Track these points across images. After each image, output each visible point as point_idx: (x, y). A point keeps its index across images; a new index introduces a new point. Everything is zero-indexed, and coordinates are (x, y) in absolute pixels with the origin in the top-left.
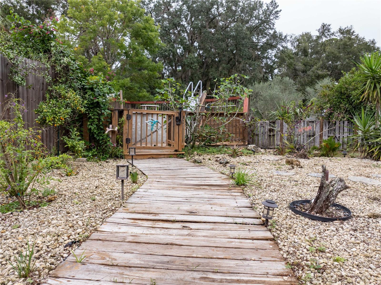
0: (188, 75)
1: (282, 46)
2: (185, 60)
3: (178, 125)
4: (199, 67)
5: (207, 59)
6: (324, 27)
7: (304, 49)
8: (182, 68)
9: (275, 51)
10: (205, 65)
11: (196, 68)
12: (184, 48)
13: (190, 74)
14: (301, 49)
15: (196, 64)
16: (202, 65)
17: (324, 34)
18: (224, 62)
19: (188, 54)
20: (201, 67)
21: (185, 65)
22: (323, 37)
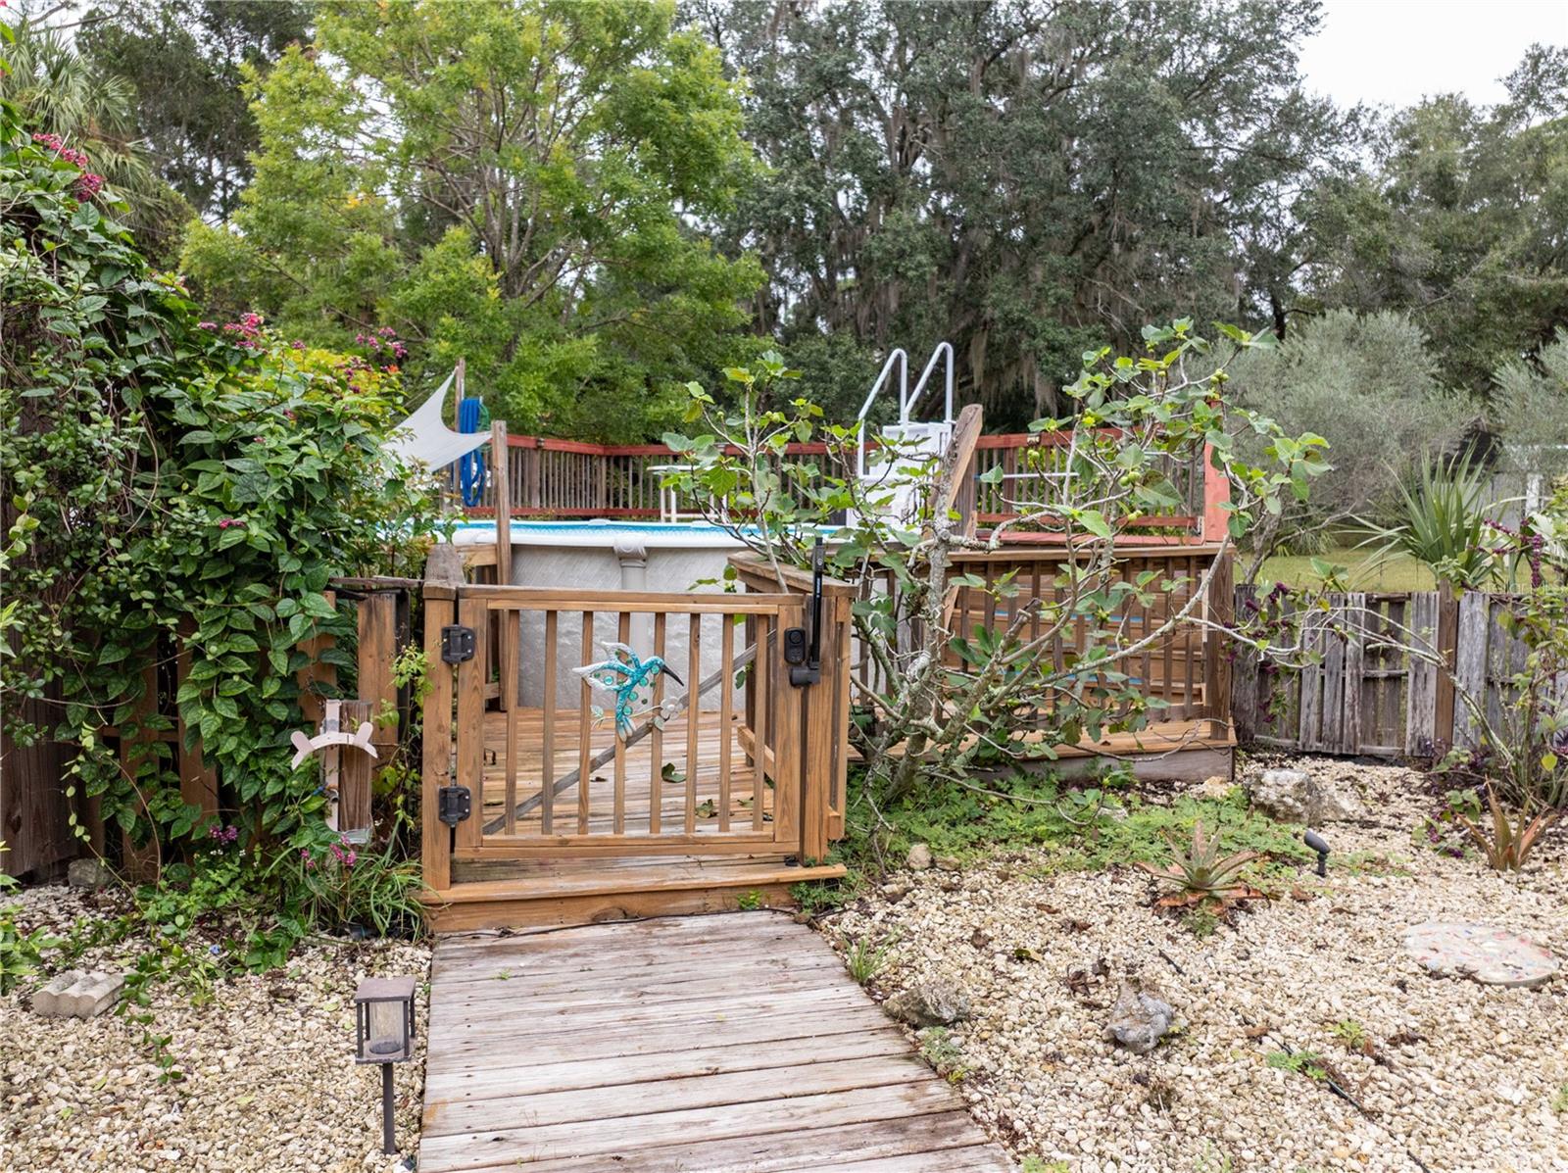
0: (886, 307)
1: (1334, 162)
2: (869, 240)
3: (804, 685)
4: (935, 269)
5: (973, 234)
6: (1536, 65)
7: (1440, 173)
8: (859, 276)
9: (1296, 186)
10: (964, 258)
11: (921, 276)
12: (867, 188)
13: (893, 305)
14: (1427, 174)
15: (923, 258)
16: (948, 259)
17: (1540, 98)
18: (1055, 241)
19: (888, 213)
20: (945, 271)
21: (870, 261)
22: (1530, 109)
